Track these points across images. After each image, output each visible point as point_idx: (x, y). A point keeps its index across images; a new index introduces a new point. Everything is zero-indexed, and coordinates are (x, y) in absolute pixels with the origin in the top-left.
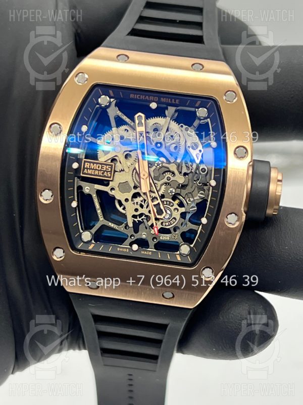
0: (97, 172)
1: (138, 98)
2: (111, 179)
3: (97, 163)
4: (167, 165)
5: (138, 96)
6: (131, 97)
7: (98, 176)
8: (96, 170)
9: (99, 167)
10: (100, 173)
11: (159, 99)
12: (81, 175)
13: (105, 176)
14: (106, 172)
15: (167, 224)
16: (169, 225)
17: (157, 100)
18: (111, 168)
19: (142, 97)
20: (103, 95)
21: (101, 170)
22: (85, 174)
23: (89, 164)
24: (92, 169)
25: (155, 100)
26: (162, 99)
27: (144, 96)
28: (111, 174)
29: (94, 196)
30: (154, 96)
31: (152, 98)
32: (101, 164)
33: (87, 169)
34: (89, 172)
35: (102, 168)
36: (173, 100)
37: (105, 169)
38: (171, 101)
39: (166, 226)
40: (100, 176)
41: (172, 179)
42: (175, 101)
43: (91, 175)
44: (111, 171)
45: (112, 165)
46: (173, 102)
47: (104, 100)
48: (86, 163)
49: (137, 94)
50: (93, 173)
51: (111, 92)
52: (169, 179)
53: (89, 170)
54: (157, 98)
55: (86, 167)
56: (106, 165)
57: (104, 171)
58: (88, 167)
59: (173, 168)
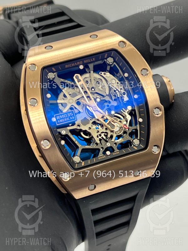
0: (66, 120)
1: (70, 66)
2: (76, 120)
3: (63, 114)
4: (104, 99)
5: (70, 65)
6: (66, 67)
7: (67, 121)
8: (65, 118)
9: (65, 116)
10: (68, 119)
11: (83, 62)
12: (57, 125)
13: (71, 120)
14: (71, 117)
15: (119, 132)
16: (120, 132)
17: (82, 63)
18: (73, 113)
19: (73, 65)
20: (49, 73)
21: (67, 117)
22: (59, 123)
23: (59, 116)
24: (62, 119)
25: (81, 64)
26: (84, 61)
27: (74, 64)
28: (74, 117)
29: (69, 134)
30: (79, 61)
31: (78, 63)
32: (66, 113)
33: (59, 120)
34: (61, 121)
35: (67, 116)
36: (91, 59)
37: (69, 116)
38: (90, 60)
39: (118, 134)
40: (68, 121)
41: (110, 105)
42: (92, 60)
43: (63, 122)
44: (74, 115)
45: (73, 112)
46: (92, 61)
47: (51, 76)
48: (57, 117)
49: (69, 64)
50: (63, 121)
51: (53, 69)
52: (108, 106)
53: (60, 120)
54: (82, 62)
55: (58, 119)
56: (69, 113)
57: (70, 117)
58: (59, 118)
59: (107, 98)
